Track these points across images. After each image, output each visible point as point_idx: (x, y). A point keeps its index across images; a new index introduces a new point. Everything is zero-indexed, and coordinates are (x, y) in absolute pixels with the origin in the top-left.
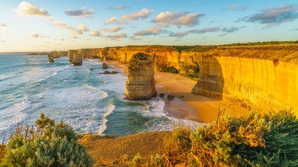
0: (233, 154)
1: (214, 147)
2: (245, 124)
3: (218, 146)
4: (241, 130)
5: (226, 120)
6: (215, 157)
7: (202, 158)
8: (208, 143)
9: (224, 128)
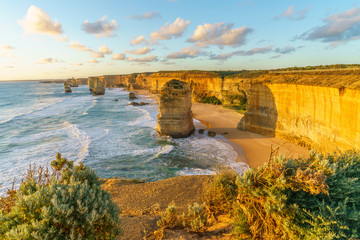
0: (288, 203)
1: (266, 195)
2: (303, 166)
3: (270, 193)
4: (299, 173)
5: (281, 162)
6: (267, 207)
7: (251, 208)
8: (258, 190)
9: (278, 171)
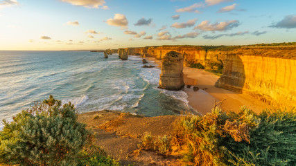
1: (203, 137)
3: (205, 136)
4: (227, 124)
9: (211, 120)
